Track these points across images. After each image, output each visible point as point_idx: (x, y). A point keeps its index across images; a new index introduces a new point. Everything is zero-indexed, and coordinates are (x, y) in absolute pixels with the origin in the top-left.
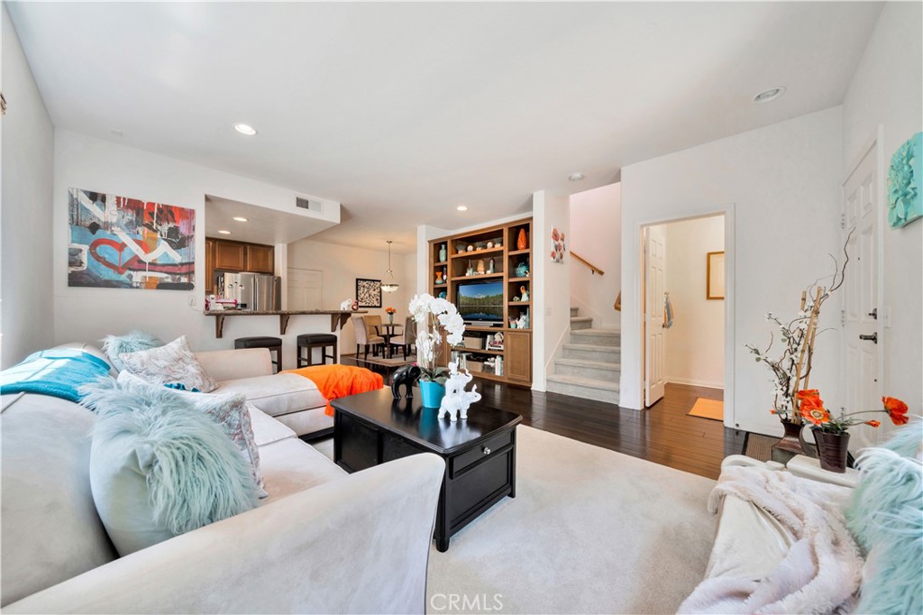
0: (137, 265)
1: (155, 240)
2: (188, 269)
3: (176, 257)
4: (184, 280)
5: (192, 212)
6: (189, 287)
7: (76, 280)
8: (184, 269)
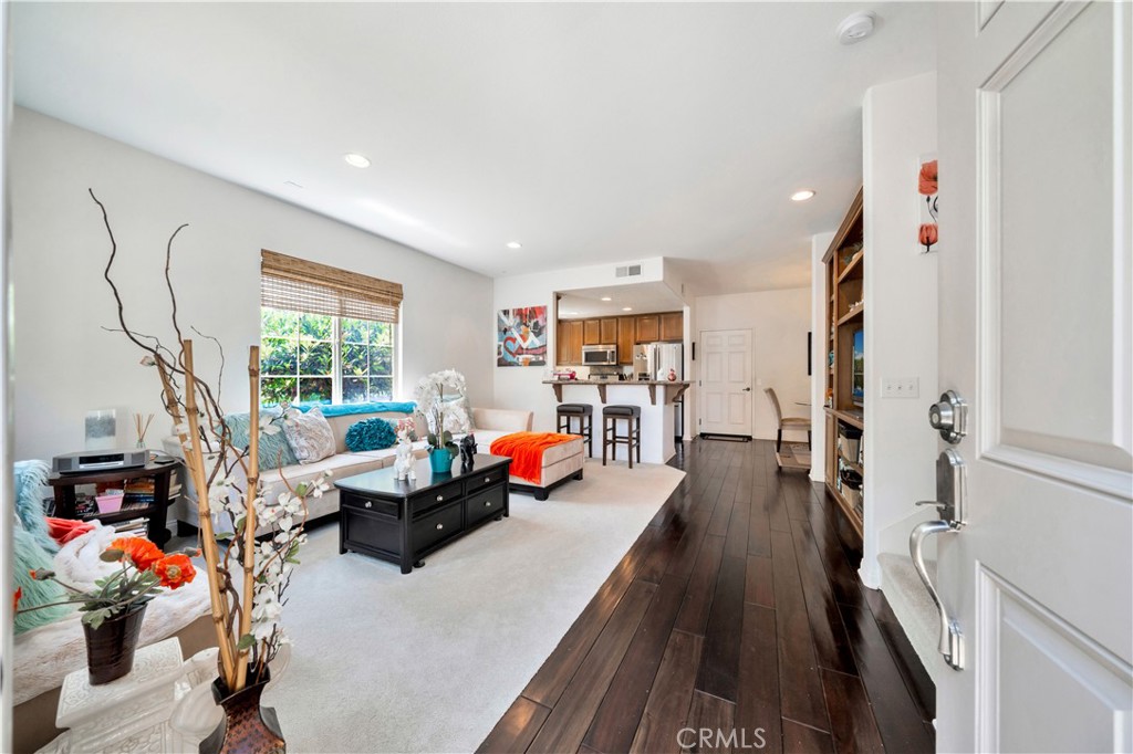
0: (520, 351)
1: (528, 333)
2: (542, 350)
3: (537, 342)
4: (541, 358)
5: (545, 308)
6: (543, 363)
7: (502, 363)
8: (541, 351)
